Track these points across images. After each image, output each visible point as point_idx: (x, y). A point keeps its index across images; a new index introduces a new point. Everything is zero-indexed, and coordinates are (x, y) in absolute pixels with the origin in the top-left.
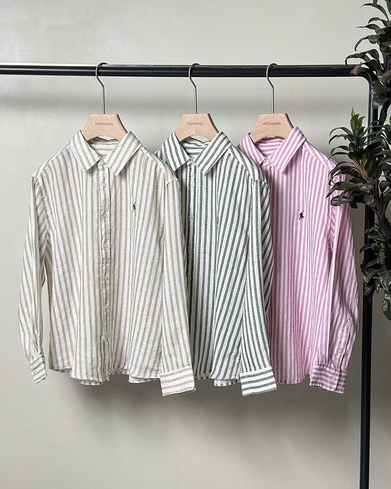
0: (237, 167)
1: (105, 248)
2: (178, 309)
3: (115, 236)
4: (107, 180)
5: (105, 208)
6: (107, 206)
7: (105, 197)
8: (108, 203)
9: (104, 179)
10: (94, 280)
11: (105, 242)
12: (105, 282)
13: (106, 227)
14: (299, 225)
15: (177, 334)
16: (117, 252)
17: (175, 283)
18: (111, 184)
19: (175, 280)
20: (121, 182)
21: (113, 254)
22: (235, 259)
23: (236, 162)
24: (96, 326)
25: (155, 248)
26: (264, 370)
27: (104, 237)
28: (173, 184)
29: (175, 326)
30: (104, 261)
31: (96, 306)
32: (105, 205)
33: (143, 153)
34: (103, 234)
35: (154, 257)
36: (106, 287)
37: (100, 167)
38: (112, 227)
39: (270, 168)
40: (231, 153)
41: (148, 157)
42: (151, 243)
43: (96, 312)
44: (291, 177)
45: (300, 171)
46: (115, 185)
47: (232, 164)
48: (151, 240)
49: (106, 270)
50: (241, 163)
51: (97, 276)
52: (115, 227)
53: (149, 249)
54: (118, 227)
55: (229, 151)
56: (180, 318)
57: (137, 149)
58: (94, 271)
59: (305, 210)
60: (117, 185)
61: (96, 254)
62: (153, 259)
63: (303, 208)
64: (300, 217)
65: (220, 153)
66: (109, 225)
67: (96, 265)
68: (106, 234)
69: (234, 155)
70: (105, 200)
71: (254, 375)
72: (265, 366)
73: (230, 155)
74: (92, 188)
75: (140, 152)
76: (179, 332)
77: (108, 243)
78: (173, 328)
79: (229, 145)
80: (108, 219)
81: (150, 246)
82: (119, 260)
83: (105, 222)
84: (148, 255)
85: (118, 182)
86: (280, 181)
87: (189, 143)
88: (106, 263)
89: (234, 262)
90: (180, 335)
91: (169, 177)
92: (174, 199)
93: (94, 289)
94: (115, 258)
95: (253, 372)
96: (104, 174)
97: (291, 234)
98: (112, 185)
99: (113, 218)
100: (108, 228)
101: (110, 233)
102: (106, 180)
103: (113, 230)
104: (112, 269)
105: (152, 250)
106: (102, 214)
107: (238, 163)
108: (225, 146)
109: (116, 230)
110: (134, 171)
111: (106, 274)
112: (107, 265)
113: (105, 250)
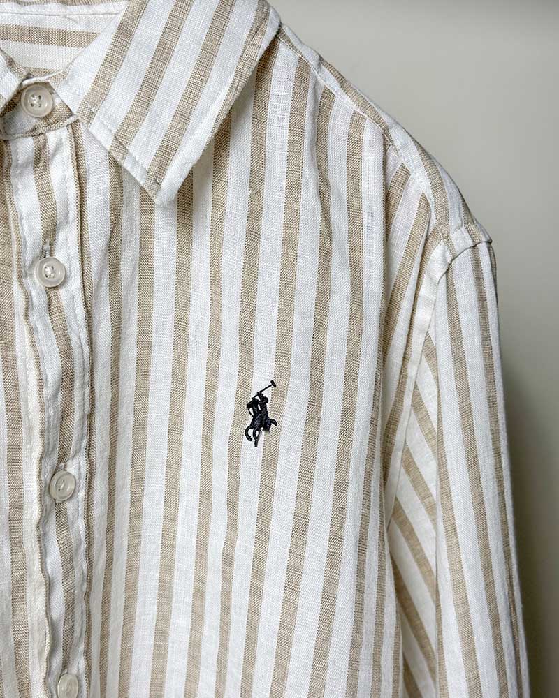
4: (68, 238)
5: (64, 435)
6: (75, 418)
7: (67, 355)
9: (51, 233)
13: (69, 562)
18: (94, 264)
28: (477, 263)
32: (65, 414)
34: (55, 612)
37: (21, 148)
46: (115, 268)
52: (110, 547)
60: (124, 276)
66: (84, 546)
68: (70, 607)
70: (67, 378)
83: (63, 525)
96: (45, 194)
98: (100, 274)
100: (81, 564)
101: (89, 593)
102: (61, 237)
110: (256, 177)
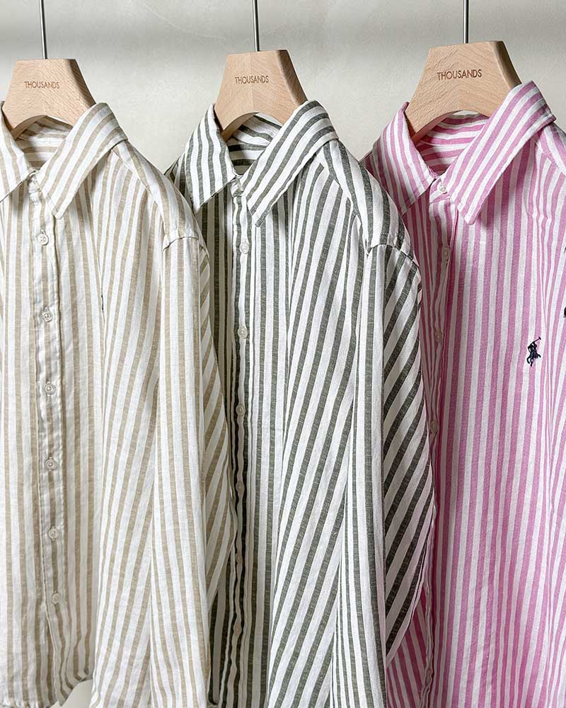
0: (338, 203)
1: (48, 394)
2: (182, 576)
3: (76, 364)
4: (49, 228)
5: (45, 297)
6: (49, 292)
7: (45, 269)
8: (52, 284)
9: (44, 226)
10: (21, 469)
11: (48, 379)
12: (50, 474)
13: (48, 343)
14: (526, 379)
15: (176, 640)
16: (84, 403)
17: (175, 508)
18: (59, 238)
19: (174, 500)
20: (82, 232)
21: (70, 407)
23: (334, 189)
24: (24, 579)
25: (140, 410)
27: (44, 368)
28: (181, 246)
29: (173, 618)
30: (46, 425)
31: (22, 532)
32: (45, 290)
33: (120, 161)
34: (40, 360)
35: (136, 431)
36: (52, 486)
37: (34, 196)
38: (64, 344)
39: (447, 206)
40: (325, 165)
41: (130, 172)
42: (129, 395)
43: (22, 544)
44: (503, 236)
45: (530, 217)
46: (70, 239)
47: (323, 196)
48: (130, 388)
49: (51, 446)
50: (347, 194)
51: (27, 460)
52: (76, 344)
53: (126, 409)
54: (83, 345)
55: (321, 158)
56: (184, 600)
57: (106, 150)
58: (19, 448)
59: (543, 336)
60: (74, 242)
61: (26, 408)
62: (134, 437)
63: (538, 330)
64: (528, 354)
65: (299, 163)
66: (58, 339)
67: (26, 433)
68: (48, 360)
69: (332, 170)
70: (44, 277)
73: (321, 168)
74: (19, 247)
75: (113, 159)
76: (182, 634)
77: (56, 381)
78: (167, 622)
79: (321, 142)
80: (54, 323)
81: (127, 402)
82: (91, 421)
83: (48, 330)
84: (123, 425)
85: (76, 235)
86: (471, 246)
87: (253, 134)
88: (52, 430)
90: (184, 645)
91: (172, 226)
92: (180, 286)
93: (20, 491)
94: (77, 417)
96: (42, 212)
97: (499, 401)
98: (62, 241)
99: (66, 321)
100: (56, 345)
101: (62, 357)
102: (47, 227)
103: (69, 350)
104: (71, 444)
105: (132, 412)
106: (38, 311)
107: (340, 192)
108: (312, 143)
109: (76, 350)
111: (51, 455)
112: (55, 435)
113: (49, 400)
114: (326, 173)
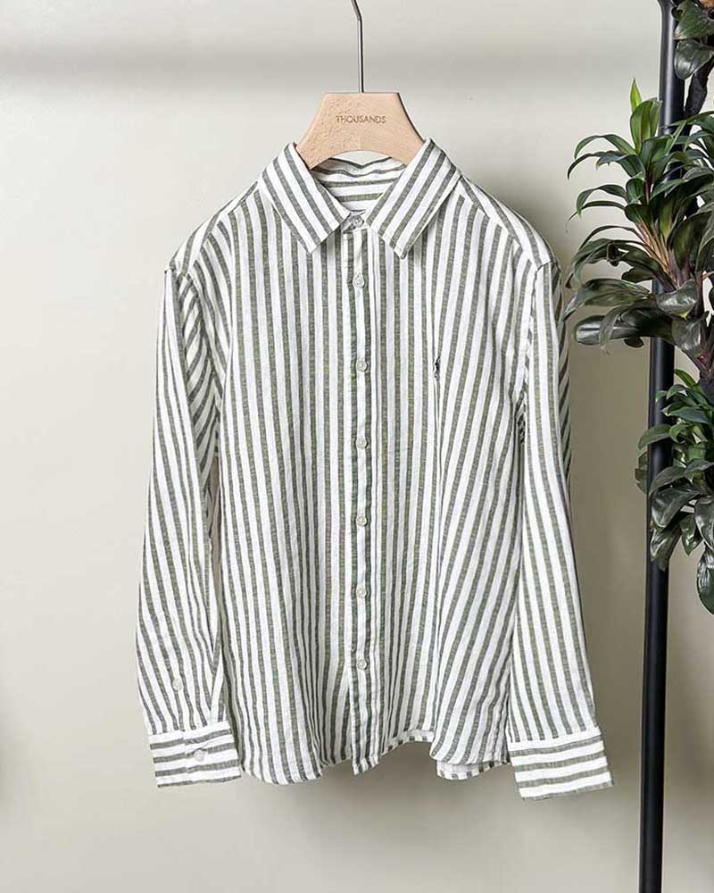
0: (483, 231)
22: (489, 466)
23: (479, 215)
26: (578, 735)
40: (466, 196)
47: (470, 224)
50: (495, 220)
55: (461, 189)
65: (437, 197)
69: (476, 200)
71: (553, 750)
72: (583, 727)
73: (461, 199)
79: (456, 175)
89: (487, 473)
95: (550, 742)
108: (449, 177)
114: (469, 202)
